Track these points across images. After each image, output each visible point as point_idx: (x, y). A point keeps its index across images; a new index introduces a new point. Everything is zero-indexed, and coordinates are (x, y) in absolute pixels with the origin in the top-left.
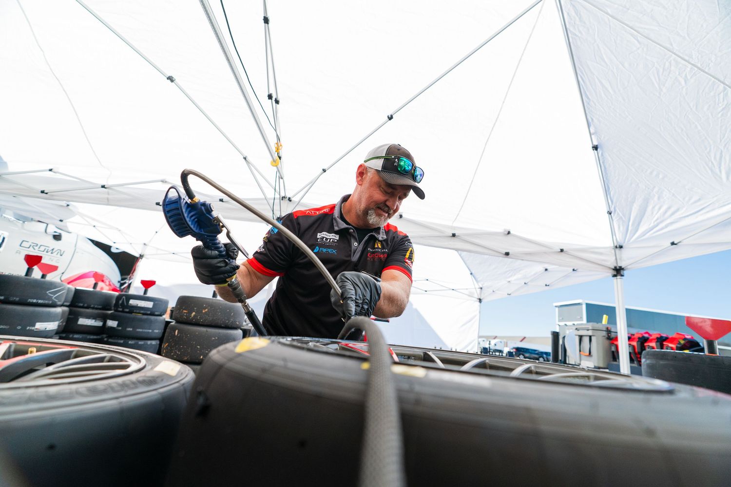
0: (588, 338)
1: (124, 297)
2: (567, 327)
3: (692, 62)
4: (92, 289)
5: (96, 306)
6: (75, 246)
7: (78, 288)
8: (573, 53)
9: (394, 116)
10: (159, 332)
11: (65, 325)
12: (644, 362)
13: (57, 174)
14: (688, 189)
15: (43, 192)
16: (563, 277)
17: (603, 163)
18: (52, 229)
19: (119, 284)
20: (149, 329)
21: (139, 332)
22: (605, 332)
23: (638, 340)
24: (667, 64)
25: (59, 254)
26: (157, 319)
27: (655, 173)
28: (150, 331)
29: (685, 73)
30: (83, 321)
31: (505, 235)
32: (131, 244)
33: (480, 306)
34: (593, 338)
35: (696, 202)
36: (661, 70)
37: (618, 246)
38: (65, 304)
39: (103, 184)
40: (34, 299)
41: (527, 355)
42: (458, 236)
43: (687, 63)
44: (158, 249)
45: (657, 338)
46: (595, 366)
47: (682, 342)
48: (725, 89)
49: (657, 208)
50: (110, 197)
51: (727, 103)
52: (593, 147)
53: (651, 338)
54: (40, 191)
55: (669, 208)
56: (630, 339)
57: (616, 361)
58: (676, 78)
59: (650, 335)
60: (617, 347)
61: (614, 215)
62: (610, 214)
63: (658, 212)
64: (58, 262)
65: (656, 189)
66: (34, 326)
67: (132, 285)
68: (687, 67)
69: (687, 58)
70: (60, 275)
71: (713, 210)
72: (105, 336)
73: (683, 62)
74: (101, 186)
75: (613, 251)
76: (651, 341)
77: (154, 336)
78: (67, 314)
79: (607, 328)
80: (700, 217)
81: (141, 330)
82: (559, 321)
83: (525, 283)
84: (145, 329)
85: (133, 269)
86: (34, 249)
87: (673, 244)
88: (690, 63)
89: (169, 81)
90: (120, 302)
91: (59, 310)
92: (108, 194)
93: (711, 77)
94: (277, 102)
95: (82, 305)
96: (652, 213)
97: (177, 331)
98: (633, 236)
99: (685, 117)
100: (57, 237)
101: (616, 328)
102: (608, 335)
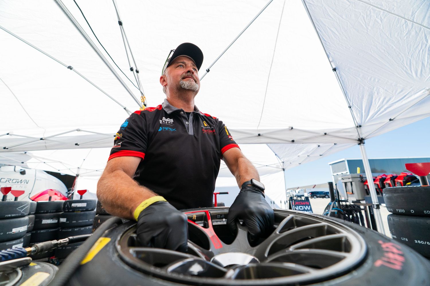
0: (350, 183)
1: (68, 203)
2: (338, 176)
3: (383, 9)
4: (48, 201)
5: (52, 211)
6: (35, 176)
7: (39, 202)
8: (311, 15)
9: (210, 69)
10: (93, 221)
11: (34, 226)
12: (385, 196)
13: (12, 136)
14: (394, 86)
15: (5, 148)
16: (329, 149)
17: (341, 78)
18: (19, 168)
19: (67, 194)
20: (87, 220)
21: (81, 222)
22: (359, 178)
23: (379, 180)
24: (368, 12)
25: (26, 182)
26: (90, 213)
27: (373, 79)
28: (87, 221)
29: (380, 16)
30: (45, 222)
31: (290, 130)
32: (70, 169)
33: (284, 173)
34: (353, 183)
35: (400, 92)
36: (365, 16)
37: (358, 126)
38: (32, 213)
39: (41, 137)
40: (9, 214)
41: (318, 195)
42: (262, 135)
43: (380, 10)
44: (87, 170)
45: (391, 177)
46: (357, 200)
47: (406, 178)
48: (406, 22)
49: (377, 100)
50: (47, 145)
51: (409, 30)
52: (333, 70)
53: (387, 178)
54: (3, 148)
55: (385, 98)
56: (375, 180)
57: (368, 195)
58: (375, 19)
59: (386, 176)
60: (368, 186)
61: (353, 108)
62: (350, 107)
63: (378, 102)
64: (26, 188)
65: (375, 89)
66: (12, 231)
67: (74, 194)
68: (381, 12)
69: (379, 6)
70: (28, 195)
71: (411, 96)
72: (60, 228)
73: (378, 9)
74: (40, 139)
75: (356, 130)
76: (387, 180)
77: (89, 223)
78: (34, 219)
79: (360, 176)
80: (404, 102)
81: (81, 221)
82: (333, 173)
83: (308, 156)
84: (84, 220)
85: (74, 184)
86: (9, 182)
87: (390, 120)
88: (382, 9)
89: (69, 69)
90: (66, 206)
91: (26, 218)
92: (45, 143)
93: (396, 16)
94: (137, 72)
95: (43, 211)
96: (375, 103)
97: (99, 220)
98: (366, 119)
99: (384, 42)
100: (23, 173)
101: (365, 175)
102: (362, 180)
